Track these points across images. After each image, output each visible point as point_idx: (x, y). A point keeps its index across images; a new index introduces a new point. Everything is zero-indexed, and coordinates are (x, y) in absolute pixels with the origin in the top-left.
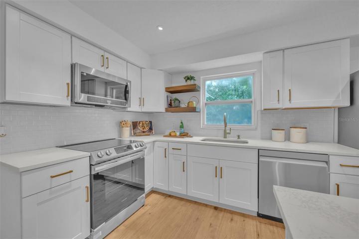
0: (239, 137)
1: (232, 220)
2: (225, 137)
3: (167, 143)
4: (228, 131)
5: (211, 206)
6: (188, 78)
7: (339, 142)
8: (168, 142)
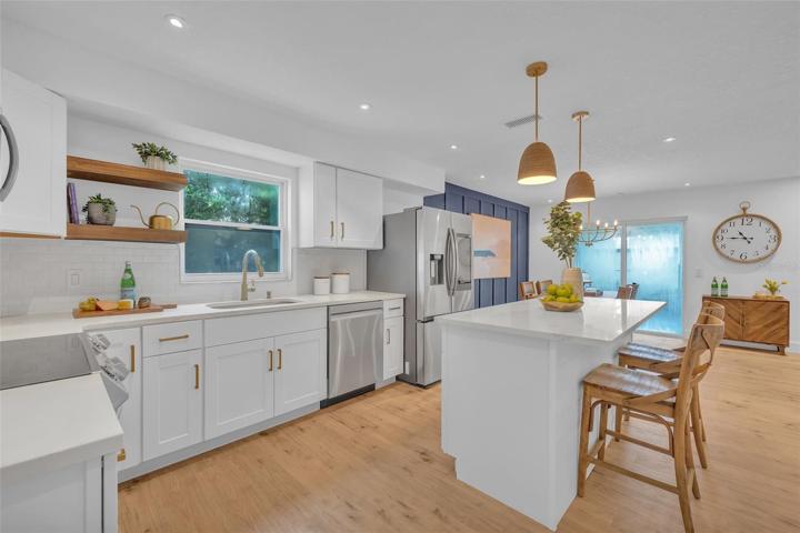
0: (269, 294)
1: (301, 430)
2: (244, 298)
3: (138, 329)
4: (249, 287)
5: (253, 437)
6: (147, 152)
7: (368, 289)
8: (141, 326)
